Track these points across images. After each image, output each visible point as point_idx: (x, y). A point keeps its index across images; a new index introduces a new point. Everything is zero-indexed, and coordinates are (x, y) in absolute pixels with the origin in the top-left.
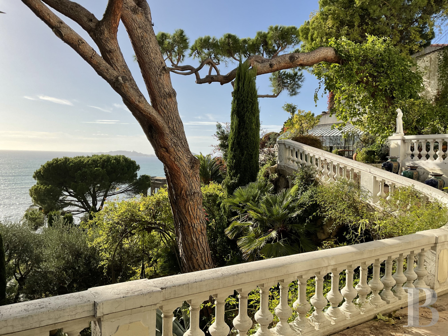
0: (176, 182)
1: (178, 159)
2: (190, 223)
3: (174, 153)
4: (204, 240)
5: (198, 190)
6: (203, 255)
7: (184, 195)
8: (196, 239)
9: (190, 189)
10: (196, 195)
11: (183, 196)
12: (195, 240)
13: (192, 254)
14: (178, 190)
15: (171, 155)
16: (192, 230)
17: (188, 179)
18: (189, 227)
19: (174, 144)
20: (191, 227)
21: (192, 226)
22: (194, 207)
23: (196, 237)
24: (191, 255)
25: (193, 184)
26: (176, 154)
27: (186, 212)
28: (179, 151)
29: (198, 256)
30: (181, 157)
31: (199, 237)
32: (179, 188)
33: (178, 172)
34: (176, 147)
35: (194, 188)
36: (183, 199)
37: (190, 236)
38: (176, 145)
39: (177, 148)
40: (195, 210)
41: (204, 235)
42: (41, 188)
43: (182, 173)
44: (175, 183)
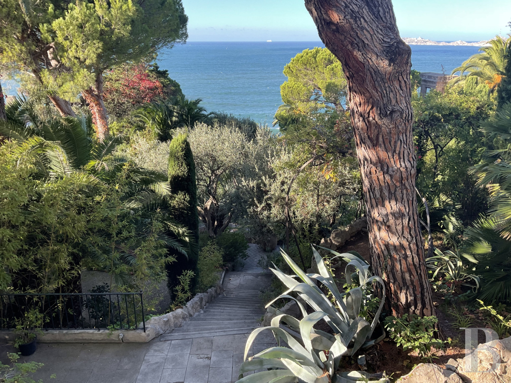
3: (352, 33)
4: (405, 196)
5: (403, 106)
9: (384, 105)
10: (395, 115)
17: (380, 85)
19: (351, 16)
22: (391, 137)
25: (391, 95)
26: (355, 36)
28: (362, 29)
30: (366, 42)
31: (395, 191)
34: (356, 22)
35: (394, 102)
38: (356, 17)
39: (359, 22)
40: (392, 143)
41: (406, 188)
43: (369, 74)
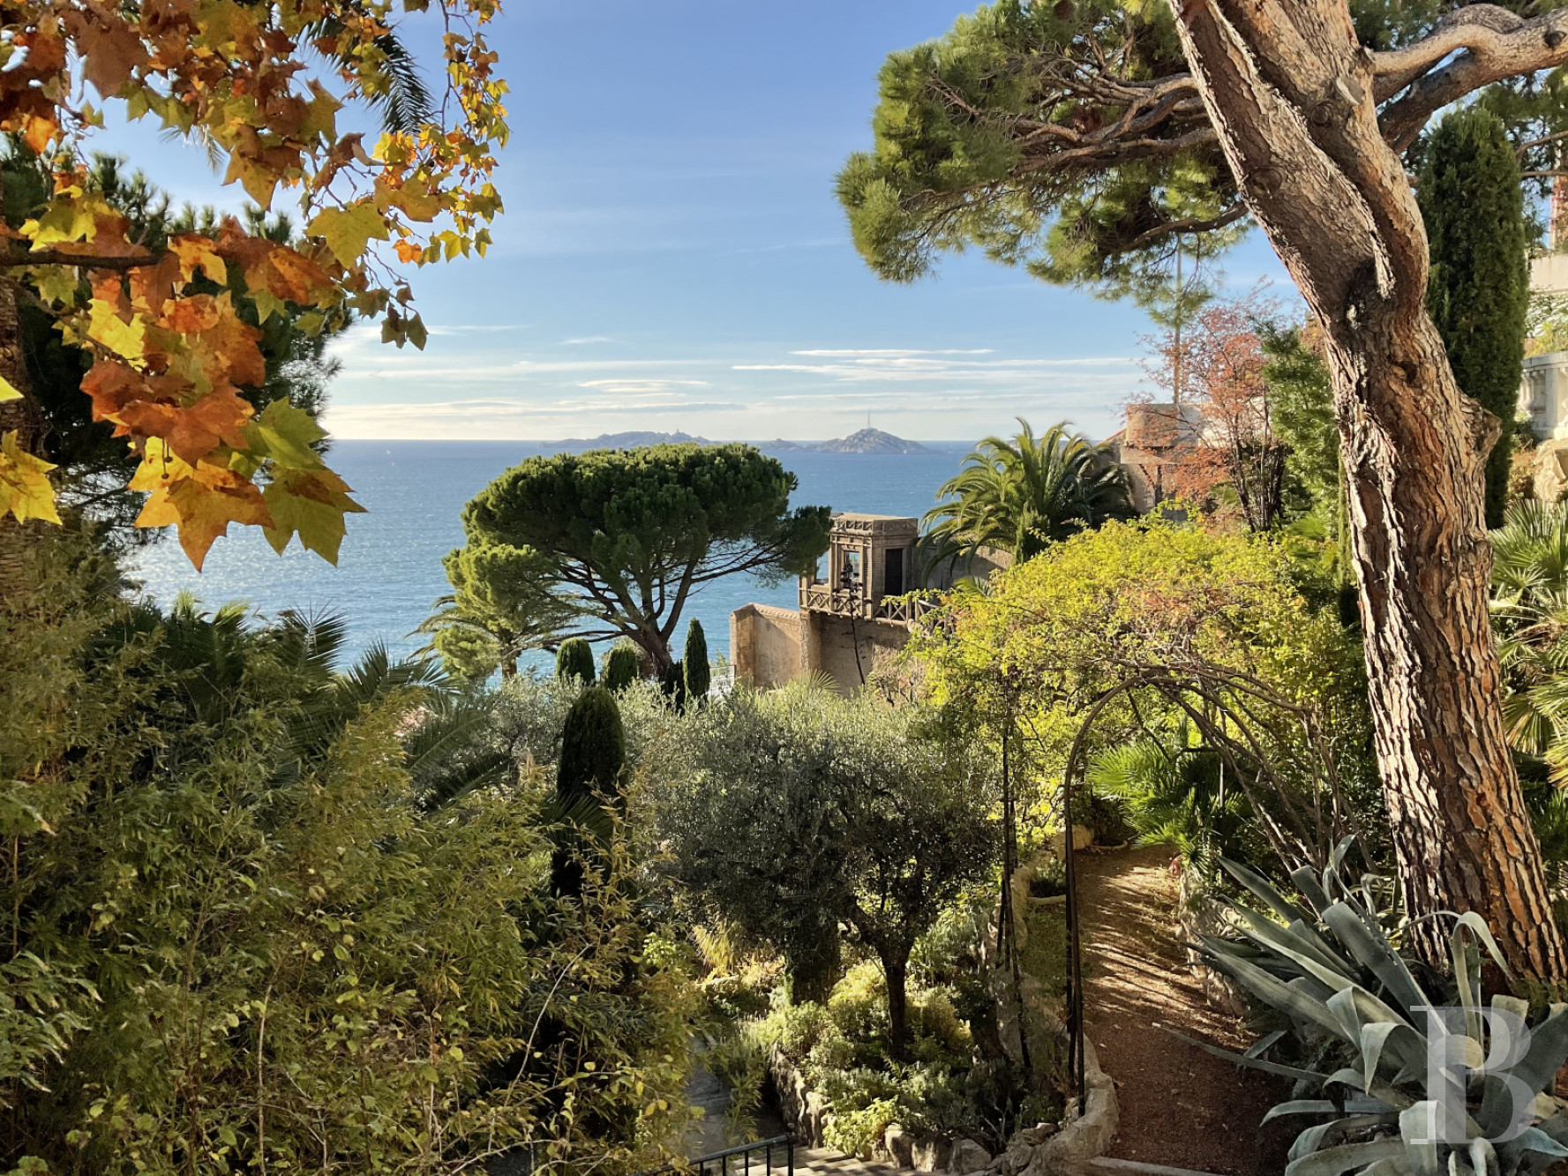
0: (1419, 500)
1: (1444, 408)
2: (1456, 659)
3: (1436, 384)
4: (1498, 723)
6: (1502, 779)
7: (1446, 550)
8: (1477, 719)
9: (1465, 529)
11: (1441, 553)
12: (1471, 722)
13: (1462, 773)
14: (1420, 531)
15: (1422, 394)
16: (1462, 687)
17: (1460, 489)
18: (1453, 676)
20: (1462, 675)
21: (1464, 669)
23: (1476, 712)
24: (1458, 779)
25: (1472, 510)
27: (1445, 616)
29: (1486, 781)
30: (1450, 403)
32: (1429, 523)
33: (1434, 459)
35: (1475, 523)
36: (1441, 565)
37: (1454, 708)
40: (1476, 610)
41: (1498, 707)
42: (494, 556)
43: (1447, 467)
44: (1413, 503)
